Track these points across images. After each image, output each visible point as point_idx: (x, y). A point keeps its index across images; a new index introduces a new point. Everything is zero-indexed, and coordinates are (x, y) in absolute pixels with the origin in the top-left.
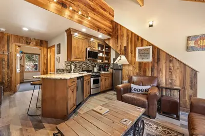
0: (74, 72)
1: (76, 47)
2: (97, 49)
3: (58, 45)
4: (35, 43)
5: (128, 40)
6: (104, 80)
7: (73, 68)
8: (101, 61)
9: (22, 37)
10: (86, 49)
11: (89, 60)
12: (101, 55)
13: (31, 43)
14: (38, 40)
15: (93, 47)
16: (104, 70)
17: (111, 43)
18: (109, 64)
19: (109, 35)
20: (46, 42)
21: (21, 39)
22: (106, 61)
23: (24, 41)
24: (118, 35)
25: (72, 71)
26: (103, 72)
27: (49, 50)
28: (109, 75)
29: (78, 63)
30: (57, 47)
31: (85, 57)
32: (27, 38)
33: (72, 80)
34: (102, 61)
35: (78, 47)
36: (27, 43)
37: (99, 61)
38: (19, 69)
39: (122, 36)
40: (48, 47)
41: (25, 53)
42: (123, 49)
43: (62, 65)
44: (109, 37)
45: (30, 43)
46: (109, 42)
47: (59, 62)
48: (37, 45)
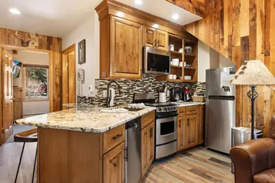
0: (115, 105)
1: (121, 44)
2: (166, 48)
3: (80, 44)
4: (37, 44)
5: (254, 19)
6: (184, 123)
7: (113, 95)
8: (175, 77)
9: (14, 32)
10: (143, 49)
11: (148, 75)
12: (175, 62)
13: (30, 44)
14: (44, 36)
15: (158, 43)
16: (183, 99)
17: (202, 33)
18: (193, 84)
19: (199, 12)
20: (59, 40)
21: (12, 36)
22: (188, 78)
23: (16, 40)
24: (222, 11)
25: (112, 103)
26: (181, 104)
27: (64, 57)
28: (197, 111)
29: (125, 82)
30: (80, 48)
31: (140, 68)
32: (21, 33)
33: (114, 133)
34: (177, 78)
35: (125, 45)
36: (23, 43)
37: (172, 77)
38: (11, 97)
39: (237, 10)
40: (63, 49)
41: (25, 66)
42: (238, 44)
43: (89, 88)
44: (199, 18)
45: (28, 43)
46: (197, 31)
47: (83, 82)
48: (40, 47)
